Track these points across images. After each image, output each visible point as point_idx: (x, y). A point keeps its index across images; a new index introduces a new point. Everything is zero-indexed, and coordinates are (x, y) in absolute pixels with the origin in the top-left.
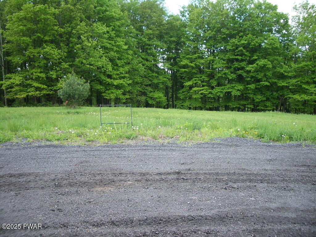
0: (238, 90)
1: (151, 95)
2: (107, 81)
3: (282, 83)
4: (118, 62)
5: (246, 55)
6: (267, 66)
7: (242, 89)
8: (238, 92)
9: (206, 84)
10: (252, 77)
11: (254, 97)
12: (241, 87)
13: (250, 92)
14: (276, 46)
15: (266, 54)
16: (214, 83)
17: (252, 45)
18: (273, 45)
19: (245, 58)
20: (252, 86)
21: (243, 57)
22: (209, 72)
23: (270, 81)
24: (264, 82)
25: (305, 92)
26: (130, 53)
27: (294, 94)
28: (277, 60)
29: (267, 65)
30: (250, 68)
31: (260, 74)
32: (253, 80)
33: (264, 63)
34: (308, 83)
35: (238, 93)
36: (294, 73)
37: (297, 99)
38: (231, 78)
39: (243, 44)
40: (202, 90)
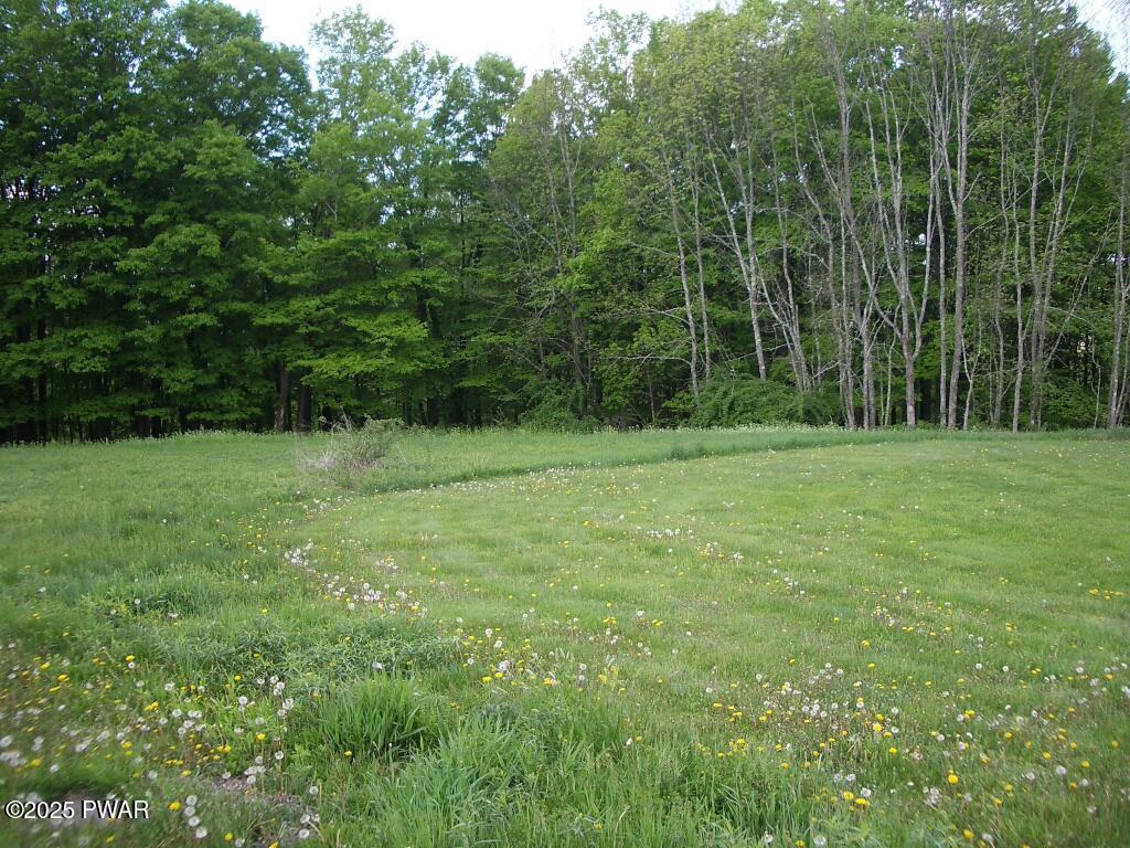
0: (95, 352)
3: (270, 317)
5: (119, 211)
6: (200, 252)
7: (114, 345)
8: (96, 359)
10: (148, 298)
11: (163, 376)
12: (105, 339)
13: (146, 355)
14: (236, 170)
15: (206, 201)
17: (140, 169)
18: (224, 168)
19: (115, 221)
20: (150, 334)
21: (110, 216)
23: (222, 308)
24: (193, 316)
25: (358, 343)
27: (322, 356)
28: (245, 225)
29: (200, 247)
30: (134, 259)
31: (176, 283)
32: (152, 310)
33: (189, 239)
34: (365, 309)
35: (98, 365)
36: (310, 274)
37: (326, 373)
38: (62, 305)
39: (104, 164)
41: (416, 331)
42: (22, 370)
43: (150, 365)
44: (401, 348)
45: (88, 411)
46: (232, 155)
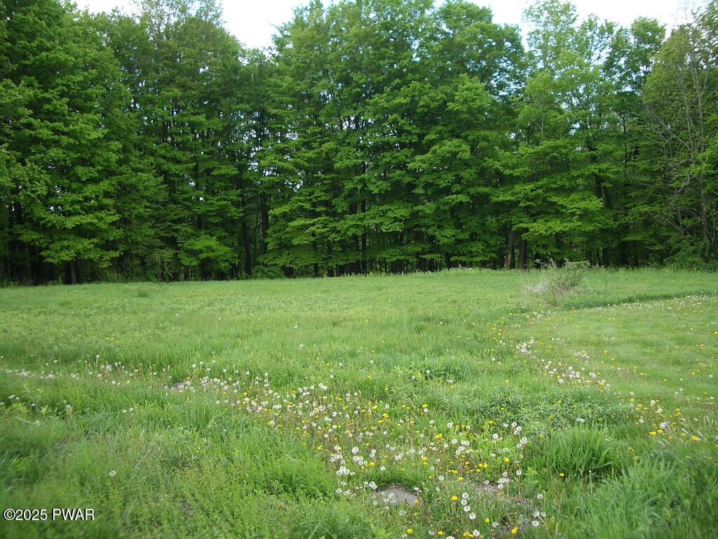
0: (396, 219)
1: (187, 245)
2: (48, 219)
3: (502, 196)
4: (80, 170)
5: (409, 133)
6: (458, 156)
7: (407, 215)
8: (396, 223)
9: (324, 209)
10: (427, 186)
11: (437, 233)
12: (401, 211)
13: (426, 221)
14: (479, 104)
15: (460, 125)
16: (341, 205)
17: (421, 107)
18: (472, 104)
19: (407, 139)
20: (428, 208)
21: (403, 136)
22: (328, 179)
23: (472, 191)
24: (454, 196)
25: (558, 212)
26: (113, 148)
27: (535, 221)
28: (485, 139)
29: (458, 153)
30: (418, 162)
31: (443, 176)
32: (429, 193)
33: (451, 149)
34: (561, 190)
35: (398, 227)
36: (527, 168)
37: (538, 232)
38: (376, 191)
39: (401, 105)
40: (313, 225)
41: (596, 204)
42: (353, 230)
43: (428, 227)
44: (585, 215)
45: (391, 255)
46: (476, 95)
